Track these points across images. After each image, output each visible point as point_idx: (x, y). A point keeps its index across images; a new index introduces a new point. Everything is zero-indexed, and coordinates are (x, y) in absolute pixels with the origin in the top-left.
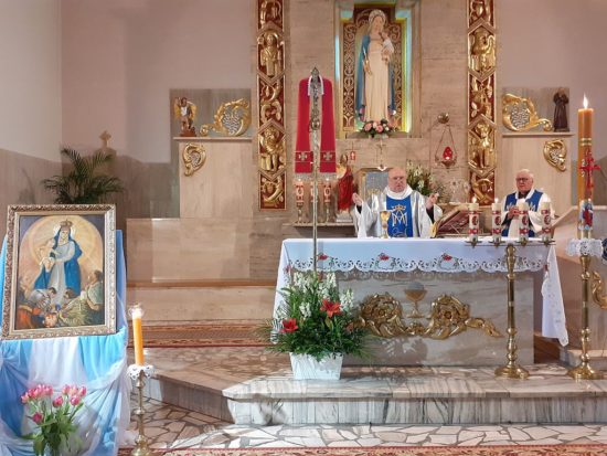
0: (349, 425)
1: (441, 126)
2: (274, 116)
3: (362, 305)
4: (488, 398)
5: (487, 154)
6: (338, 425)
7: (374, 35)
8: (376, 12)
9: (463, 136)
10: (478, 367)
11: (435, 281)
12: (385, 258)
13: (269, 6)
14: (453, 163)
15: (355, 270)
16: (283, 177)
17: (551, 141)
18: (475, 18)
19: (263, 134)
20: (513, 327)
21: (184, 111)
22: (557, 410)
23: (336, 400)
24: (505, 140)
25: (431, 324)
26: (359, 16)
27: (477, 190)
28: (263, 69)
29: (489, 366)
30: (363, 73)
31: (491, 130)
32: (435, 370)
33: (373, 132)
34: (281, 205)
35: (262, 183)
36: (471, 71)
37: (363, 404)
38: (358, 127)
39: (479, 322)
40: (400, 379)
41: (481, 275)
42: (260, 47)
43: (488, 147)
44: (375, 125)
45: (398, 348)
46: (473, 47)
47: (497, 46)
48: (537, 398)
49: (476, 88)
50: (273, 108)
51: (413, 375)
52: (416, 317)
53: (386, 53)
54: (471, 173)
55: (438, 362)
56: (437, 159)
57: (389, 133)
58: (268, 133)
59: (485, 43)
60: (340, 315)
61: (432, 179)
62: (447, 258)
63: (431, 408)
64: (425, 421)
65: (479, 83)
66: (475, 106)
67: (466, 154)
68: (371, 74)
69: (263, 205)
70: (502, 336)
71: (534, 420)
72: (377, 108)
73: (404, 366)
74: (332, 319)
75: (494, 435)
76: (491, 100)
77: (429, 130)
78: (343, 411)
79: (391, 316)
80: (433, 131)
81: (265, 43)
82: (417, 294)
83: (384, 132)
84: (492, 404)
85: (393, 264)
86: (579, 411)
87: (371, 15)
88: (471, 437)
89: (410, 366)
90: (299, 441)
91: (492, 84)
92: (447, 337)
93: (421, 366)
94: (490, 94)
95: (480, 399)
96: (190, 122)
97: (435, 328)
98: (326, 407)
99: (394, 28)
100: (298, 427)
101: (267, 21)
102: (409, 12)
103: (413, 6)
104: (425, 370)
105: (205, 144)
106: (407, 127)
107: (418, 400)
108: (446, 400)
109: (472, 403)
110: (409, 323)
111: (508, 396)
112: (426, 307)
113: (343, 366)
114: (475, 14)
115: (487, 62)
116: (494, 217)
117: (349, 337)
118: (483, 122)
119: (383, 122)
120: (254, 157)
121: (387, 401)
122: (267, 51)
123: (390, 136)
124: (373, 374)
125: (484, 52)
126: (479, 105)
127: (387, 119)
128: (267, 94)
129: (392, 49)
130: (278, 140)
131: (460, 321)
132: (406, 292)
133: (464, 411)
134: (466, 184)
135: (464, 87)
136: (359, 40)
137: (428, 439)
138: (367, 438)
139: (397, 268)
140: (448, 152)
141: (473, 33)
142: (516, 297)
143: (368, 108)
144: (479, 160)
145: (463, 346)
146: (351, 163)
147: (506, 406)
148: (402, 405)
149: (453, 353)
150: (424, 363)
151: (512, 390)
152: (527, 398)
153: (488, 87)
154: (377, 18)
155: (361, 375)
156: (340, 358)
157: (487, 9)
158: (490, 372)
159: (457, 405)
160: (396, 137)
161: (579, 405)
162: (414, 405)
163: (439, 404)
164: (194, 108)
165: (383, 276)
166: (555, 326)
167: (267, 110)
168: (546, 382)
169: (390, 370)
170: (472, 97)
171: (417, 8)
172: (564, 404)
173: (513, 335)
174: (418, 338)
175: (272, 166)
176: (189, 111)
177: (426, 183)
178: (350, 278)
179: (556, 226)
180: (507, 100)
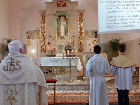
2: (44, 36)
7: (62, 21)
8: (62, 17)
9: (77, 39)
10: (66, 80)
14: (75, 44)
16: (45, 46)
17: (94, 40)
24: (85, 40)
25: (59, 73)
27: (80, 49)
28: (42, 27)
31: (83, 38)
35: (41, 48)
39: (67, 72)
42: (41, 23)
47: (84, 23)
50: (43, 34)
53: (64, 24)
54: (79, 46)
56: (71, 43)
59: (82, 22)
65: (80, 30)
66: (80, 34)
67: (78, 42)
76: (83, 33)
77: (71, 38)
81: (42, 23)
86: (78, 88)
91: (83, 30)
101: (42, 18)
102: (68, 17)
105: (31, 41)
110: (55, 72)
112: (58, 69)
115: (82, 26)
118: (81, 37)
120: (40, 43)
125: (81, 24)
128: (42, 31)
130: (44, 40)
131: (64, 72)
135: (77, 30)
152: (69, 85)
154: (62, 18)
157: (82, 16)
170: (79, 32)
175: (43, 44)
180: (86, 33)
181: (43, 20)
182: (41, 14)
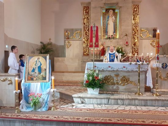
0: (100, 104)
1: (126, 37)
2: (87, 35)
3: (104, 77)
4: (132, 99)
5: (137, 43)
6: (98, 104)
7: (110, 15)
8: (111, 10)
9: (131, 39)
10: (131, 92)
11: (122, 73)
12: (110, 67)
13: (86, 9)
14: (128, 45)
15: (103, 70)
16: (88, 48)
17: (152, 40)
18: (134, 11)
19: (84, 39)
20: (139, 83)
21: (67, 33)
22: (149, 103)
23: (97, 98)
24: (141, 40)
25: (120, 82)
26: (107, 11)
27: (134, 52)
28: (84, 24)
29: (134, 92)
30: (107, 24)
31: (137, 37)
32: (121, 93)
33: (109, 38)
34: (88, 55)
35: (84, 50)
36: (133, 23)
37: (103, 100)
38: (106, 37)
39: (131, 82)
40: (113, 94)
41: (132, 71)
42: (84, 19)
43: (137, 42)
44: (110, 36)
45: (113, 87)
46: (133, 18)
47: (139, 18)
48: (144, 100)
49: (134, 28)
50: (87, 33)
51: (116, 94)
52: (117, 81)
53: (113, 20)
54: (133, 48)
55: (122, 91)
56: (124, 44)
57: (113, 38)
58: (85, 38)
59: (136, 17)
60: (99, 80)
61: (123, 49)
62: (124, 67)
63: (119, 101)
64: (117, 104)
65: (135, 26)
66: (134, 32)
67: (132, 43)
68: (109, 24)
69: (84, 55)
70: (137, 85)
71: (143, 105)
72: (111, 32)
73: (114, 92)
74: (97, 80)
75: (133, 108)
76: (138, 31)
77: (123, 37)
78: (99, 101)
79: (111, 80)
80: (124, 38)
82: (117, 75)
83: (112, 38)
84: (133, 101)
85: (112, 68)
86: (154, 103)
87: (110, 11)
88: (128, 108)
89: (115, 92)
90: (88, 107)
91: (138, 27)
92: (124, 85)
93: (118, 92)
94: (137, 29)
95: (130, 100)
96: (68, 36)
97: (121, 83)
98: (95, 100)
99: (115, 14)
100: (88, 104)
101: (85, 13)
102: (118, 10)
103: (119, 9)
104: (118, 93)
106: (118, 37)
107: (116, 99)
108: (123, 99)
109: (128, 101)
110: (115, 82)
111: (137, 99)
112: (119, 78)
113: (99, 91)
114: (134, 10)
115: (137, 22)
116: (135, 58)
117: (101, 85)
118: (136, 36)
119: (112, 36)
120: (82, 44)
121: (109, 99)
122: (85, 20)
123: (113, 39)
124: (106, 93)
125: (136, 19)
126: (135, 32)
127: (113, 35)
128: (85, 29)
129: (114, 19)
131: (127, 82)
132: (115, 75)
133: (127, 102)
134: (131, 50)
135: (131, 27)
136: (107, 17)
137: (118, 108)
138: (104, 107)
139: (113, 69)
140: (127, 42)
141: (134, 15)
142: (140, 77)
143: (108, 32)
144: (135, 44)
145: (128, 87)
146: (104, 45)
147: (136, 101)
148: (112, 100)
149: (125, 89)
150: (119, 91)
151: (138, 98)
152: (142, 100)
153: (137, 27)
154: (111, 12)
155: (104, 93)
156: (98, 89)
157: (137, 9)
158: (134, 94)
159: (125, 101)
160: (115, 39)
161: (154, 102)
162: (115, 100)
163: (121, 100)
164: (69, 33)
165: (109, 71)
166: (150, 84)
167: (85, 33)
168: (147, 96)
169: (110, 92)
170: (133, 30)
171: (120, 9)
172: (150, 101)
173: (139, 85)
174: (117, 85)
175: (86, 46)
176: (68, 34)
177: (122, 50)
178: (102, 71)
179: (151, 60)
180: (142, 31)
181: (86, 15)
182: (84, 7)
